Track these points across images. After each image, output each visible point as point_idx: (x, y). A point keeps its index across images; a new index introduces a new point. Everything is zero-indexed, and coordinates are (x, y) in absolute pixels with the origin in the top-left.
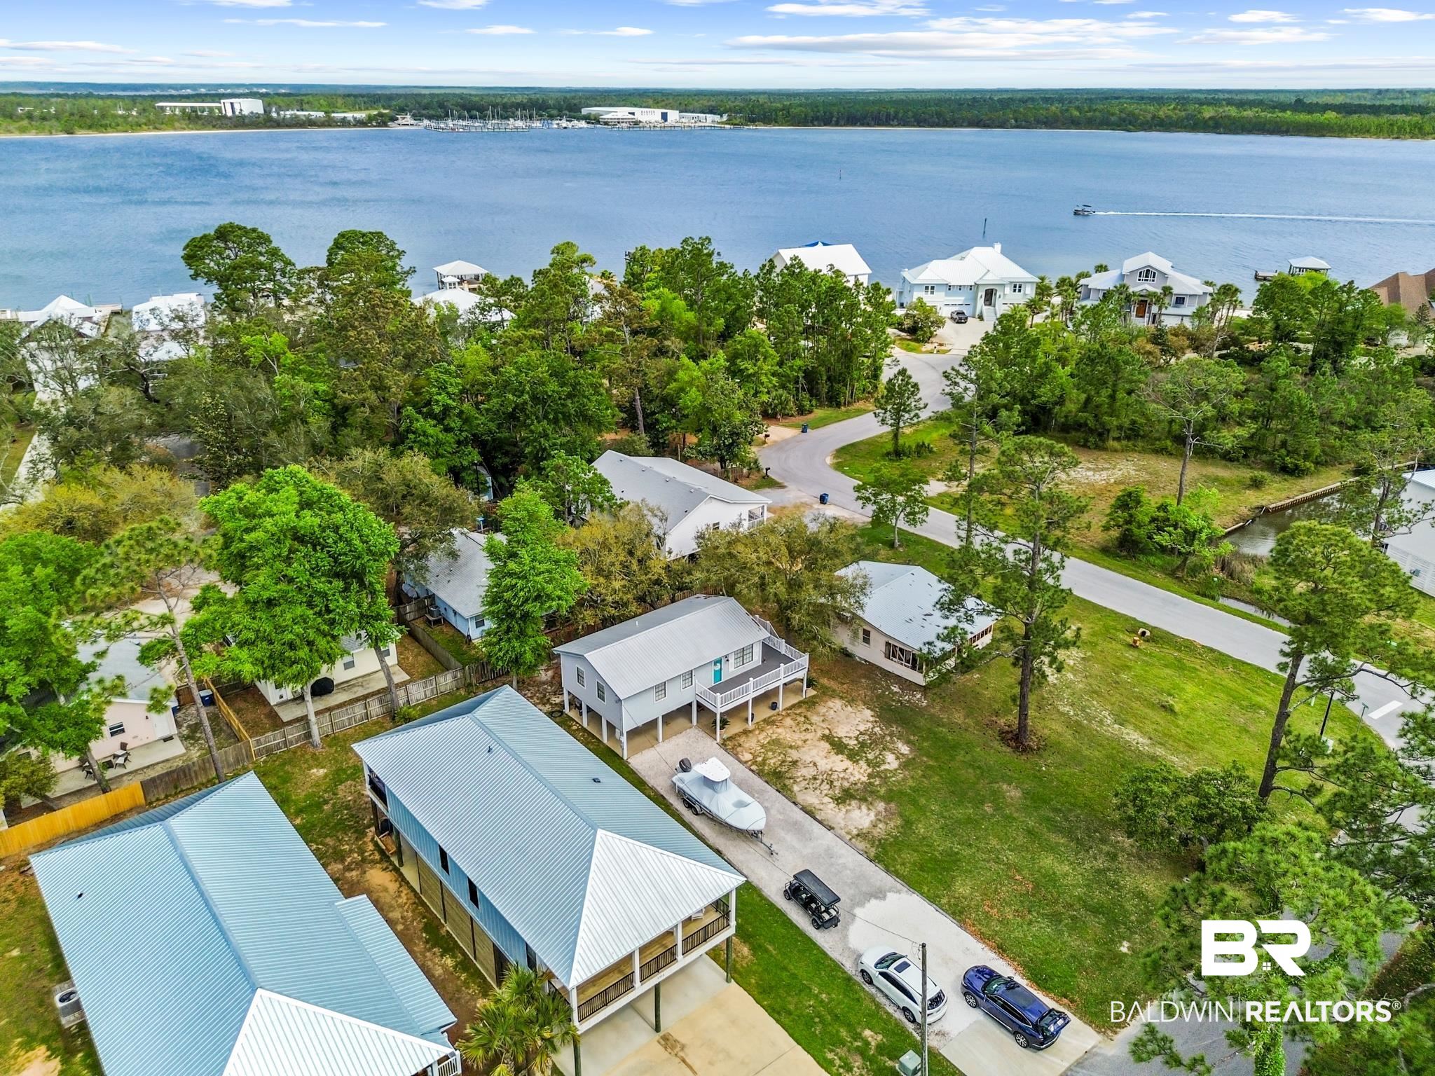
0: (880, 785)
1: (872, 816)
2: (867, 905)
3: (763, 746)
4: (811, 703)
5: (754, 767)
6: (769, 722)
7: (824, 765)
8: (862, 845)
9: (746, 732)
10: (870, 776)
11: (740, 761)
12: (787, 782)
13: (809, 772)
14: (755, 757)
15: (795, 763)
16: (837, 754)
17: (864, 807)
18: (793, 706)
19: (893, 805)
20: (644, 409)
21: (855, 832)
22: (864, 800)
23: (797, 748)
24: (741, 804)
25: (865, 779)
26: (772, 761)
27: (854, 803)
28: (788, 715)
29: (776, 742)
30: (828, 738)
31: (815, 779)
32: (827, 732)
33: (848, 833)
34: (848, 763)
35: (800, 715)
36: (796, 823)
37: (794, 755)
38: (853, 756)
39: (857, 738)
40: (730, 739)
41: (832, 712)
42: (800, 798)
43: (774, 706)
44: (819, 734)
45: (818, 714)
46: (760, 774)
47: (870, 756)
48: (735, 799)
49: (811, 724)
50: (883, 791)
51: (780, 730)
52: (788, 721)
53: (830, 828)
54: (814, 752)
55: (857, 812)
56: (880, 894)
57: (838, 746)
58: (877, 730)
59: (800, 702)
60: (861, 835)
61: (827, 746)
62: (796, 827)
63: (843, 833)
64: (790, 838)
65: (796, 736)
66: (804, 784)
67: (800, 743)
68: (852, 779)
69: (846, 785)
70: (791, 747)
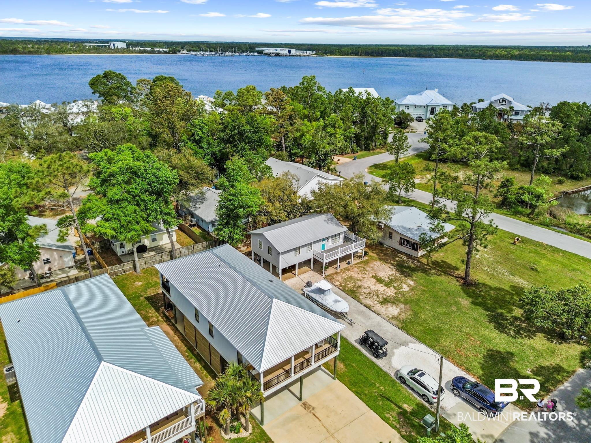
0: (401, 297)
1: (398, 310)
2: (400, 348)
3: (344, 279)
4: (366, 262)
5: (341, 288)
6: (346, 269)
7: (373, 288)
8: (395, 322)
9: (336, 273)
10: (396, 293)
11: (334, 285)
12: (357, 294)
13: (367, 291)
14: (341, 283)
15: (360, 287)
16: (380, 284)
17: (394, 306)
18: (358, 263)
19: (408, 306)
20: (285, 145)
21: (391, 316)
22: (394, 303)
23: (361, 280)
24: (336, 301)
25: (394, 294)
26: (349, 286)
27: (389, 304)
28: (356, 267)
29: (351, 278)
30: (375, 277)
31: (370, 293)
32: (374, 274)
33: (388, 317)
34: (385, 288)
35: (361, 267)
36: (362, 312)
37: (360, 283)
38: (387, 285)
39: (388, 278)
40: (329, 275)
41: (376, 266)
42: (363, 301)
43: (349, 263)
44: (371, 275)
45: (370, 267)
46: (344, 291)
47: (395, 285)
48: (334, 299)
49: (367, 271)
50: (402, 300)
51: (352, 273)
52: (356, 269)
53: (379, 314)
54: (369, 283)
55: (391, 308)
56: (405, 344)
57: (380, 281)
58: (398, 274)
59: (361, 262)
60: (394, 318)
61: (375, 280)
62: (362, 313)
63: (385, 317)
64: (360, 318)
65: (360, 276)
66: (365, 295)
67: (362, 279)
68: (387, 294)
69: (385, 296)
70: (358, 280)
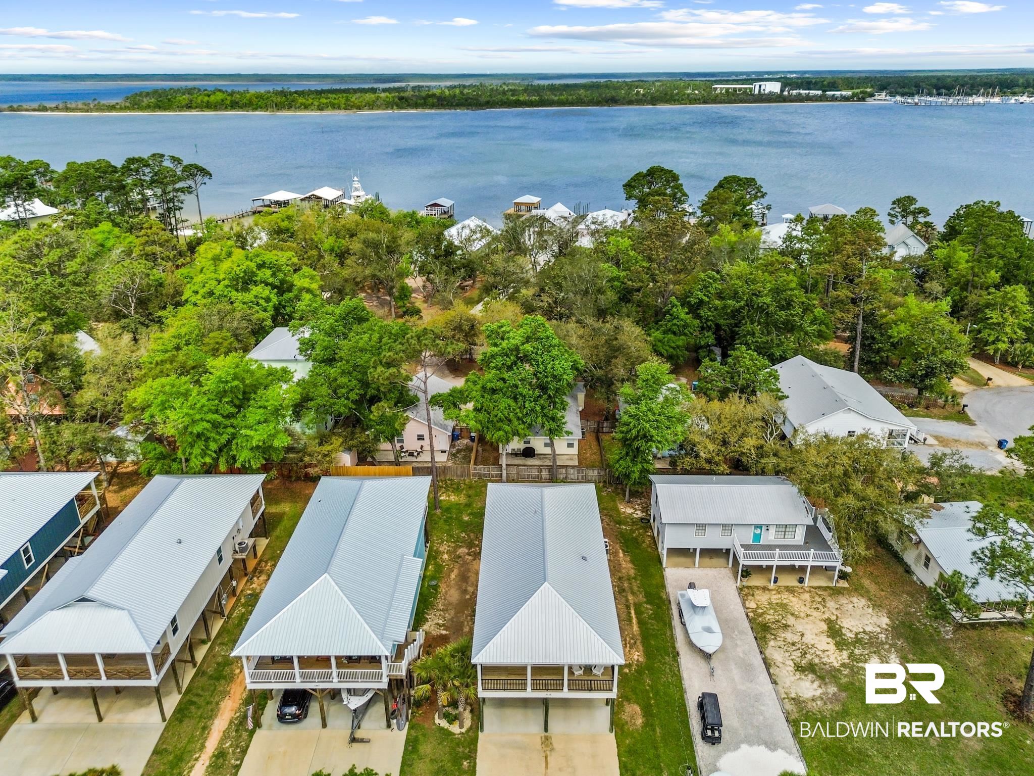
0: (846, 676)
1: (818, 692)
2: (755, 747)
3: (770, 604)
4: (836, 592)
5: (751, 615)
6: (790, 590)
7: (809, 639)
8: (789, 706)
9: (765, 589)
10: (843, 665)
11: (744, 606)
12: (768, 636)
13: (789, 636)
14: (758, 608)
15: (786, 626)
16: (828, 636)
17: (817, 683)
18: (819, 587)
19: (844, 695)
21: (793, 695)
22: (822, 678)
23: (797, 617)
24: (709, 630)
25: (836, 665)
26: (768, 617)
27: (811, 676)
28: (810, 592)
29: (784, 606)
30: (830, 622)
31: (793, 644)
32: (834, 618)
33: (786, 693)
34: (832, 647)
35: (820, 596)
36: (750, 665)
37: (791, 620)
38: (841, 644)
39: (857, 634)
40: (748, 587)
41: (851, 606)
42: (769, 652)
43: (801, 581)
44: (826, 616)
45: (836, 602)
46: (751, 620)
47: (857, 652)
48: (706, 625)
49: (824, 606)
50: (844, 680)
51: (794, 599)
52: (807, 596)
53: (774, 682)
54: (809, 627)
55: (808, 684)
56: (773, 746)
57: (834, 631)
58: (883, 637)
59: (828, 587)
60: (797, 701)
61: (825, 627)
62: (747, 668)
63: (782, 691)
64: (736, 673)
65: (803, 609)
66: (781, 643)
67: (802, 615)
68: (825, 660)
69: (817, 661)
70: (793, 614)
